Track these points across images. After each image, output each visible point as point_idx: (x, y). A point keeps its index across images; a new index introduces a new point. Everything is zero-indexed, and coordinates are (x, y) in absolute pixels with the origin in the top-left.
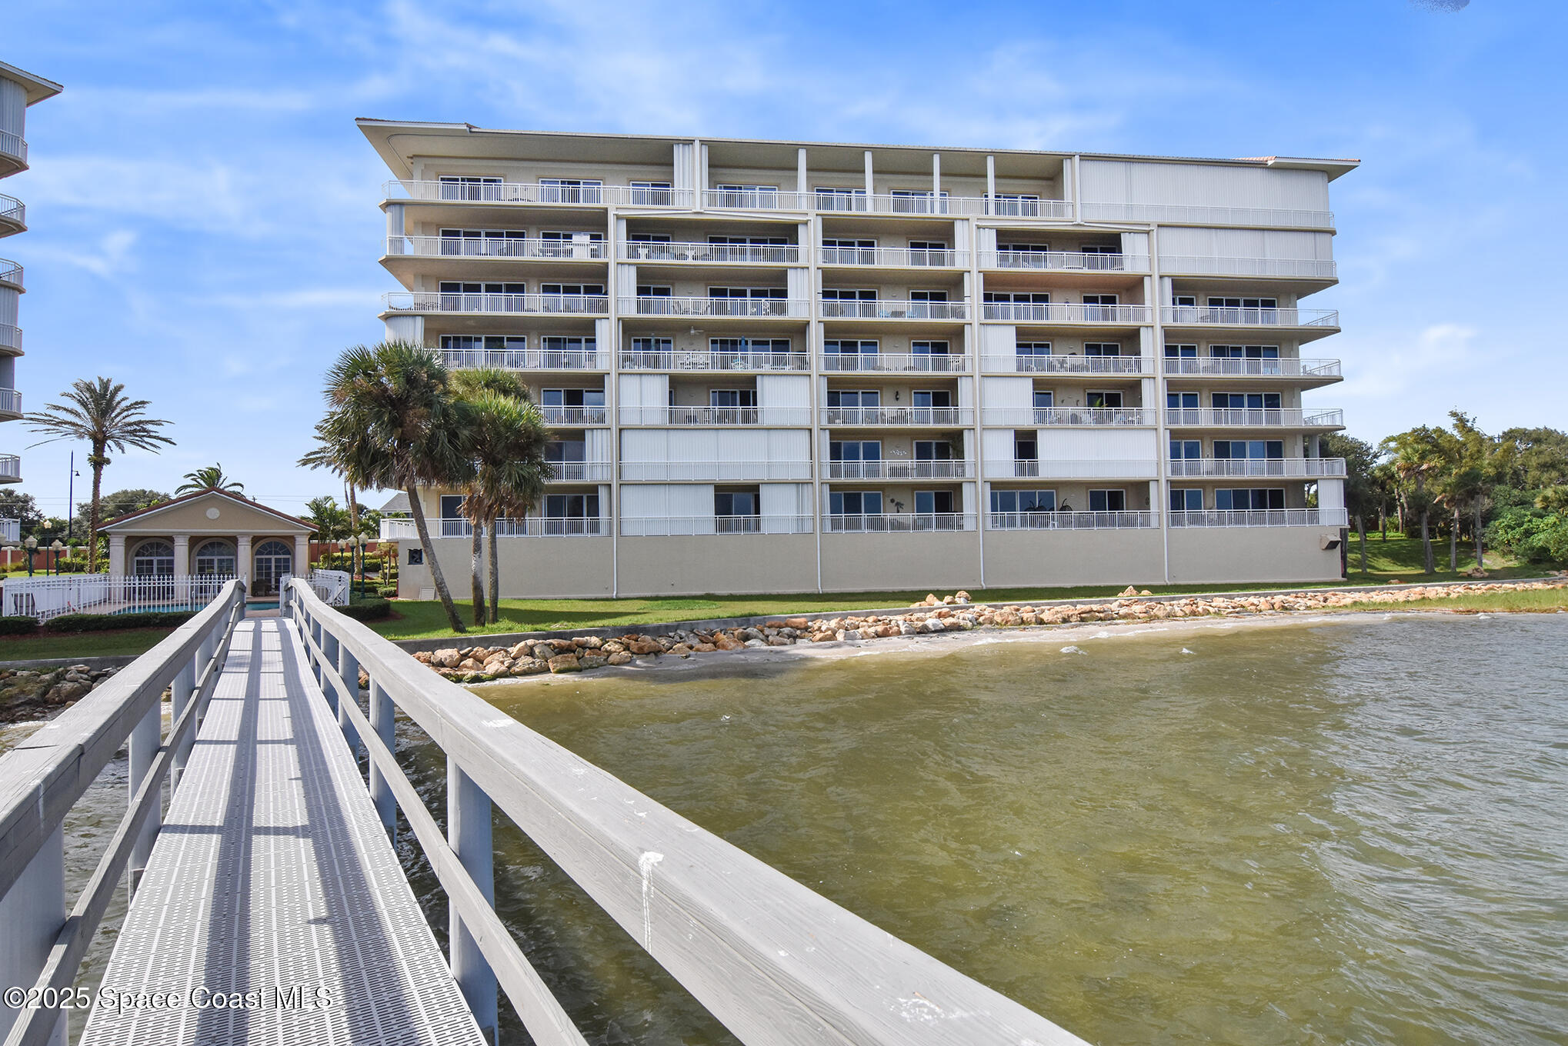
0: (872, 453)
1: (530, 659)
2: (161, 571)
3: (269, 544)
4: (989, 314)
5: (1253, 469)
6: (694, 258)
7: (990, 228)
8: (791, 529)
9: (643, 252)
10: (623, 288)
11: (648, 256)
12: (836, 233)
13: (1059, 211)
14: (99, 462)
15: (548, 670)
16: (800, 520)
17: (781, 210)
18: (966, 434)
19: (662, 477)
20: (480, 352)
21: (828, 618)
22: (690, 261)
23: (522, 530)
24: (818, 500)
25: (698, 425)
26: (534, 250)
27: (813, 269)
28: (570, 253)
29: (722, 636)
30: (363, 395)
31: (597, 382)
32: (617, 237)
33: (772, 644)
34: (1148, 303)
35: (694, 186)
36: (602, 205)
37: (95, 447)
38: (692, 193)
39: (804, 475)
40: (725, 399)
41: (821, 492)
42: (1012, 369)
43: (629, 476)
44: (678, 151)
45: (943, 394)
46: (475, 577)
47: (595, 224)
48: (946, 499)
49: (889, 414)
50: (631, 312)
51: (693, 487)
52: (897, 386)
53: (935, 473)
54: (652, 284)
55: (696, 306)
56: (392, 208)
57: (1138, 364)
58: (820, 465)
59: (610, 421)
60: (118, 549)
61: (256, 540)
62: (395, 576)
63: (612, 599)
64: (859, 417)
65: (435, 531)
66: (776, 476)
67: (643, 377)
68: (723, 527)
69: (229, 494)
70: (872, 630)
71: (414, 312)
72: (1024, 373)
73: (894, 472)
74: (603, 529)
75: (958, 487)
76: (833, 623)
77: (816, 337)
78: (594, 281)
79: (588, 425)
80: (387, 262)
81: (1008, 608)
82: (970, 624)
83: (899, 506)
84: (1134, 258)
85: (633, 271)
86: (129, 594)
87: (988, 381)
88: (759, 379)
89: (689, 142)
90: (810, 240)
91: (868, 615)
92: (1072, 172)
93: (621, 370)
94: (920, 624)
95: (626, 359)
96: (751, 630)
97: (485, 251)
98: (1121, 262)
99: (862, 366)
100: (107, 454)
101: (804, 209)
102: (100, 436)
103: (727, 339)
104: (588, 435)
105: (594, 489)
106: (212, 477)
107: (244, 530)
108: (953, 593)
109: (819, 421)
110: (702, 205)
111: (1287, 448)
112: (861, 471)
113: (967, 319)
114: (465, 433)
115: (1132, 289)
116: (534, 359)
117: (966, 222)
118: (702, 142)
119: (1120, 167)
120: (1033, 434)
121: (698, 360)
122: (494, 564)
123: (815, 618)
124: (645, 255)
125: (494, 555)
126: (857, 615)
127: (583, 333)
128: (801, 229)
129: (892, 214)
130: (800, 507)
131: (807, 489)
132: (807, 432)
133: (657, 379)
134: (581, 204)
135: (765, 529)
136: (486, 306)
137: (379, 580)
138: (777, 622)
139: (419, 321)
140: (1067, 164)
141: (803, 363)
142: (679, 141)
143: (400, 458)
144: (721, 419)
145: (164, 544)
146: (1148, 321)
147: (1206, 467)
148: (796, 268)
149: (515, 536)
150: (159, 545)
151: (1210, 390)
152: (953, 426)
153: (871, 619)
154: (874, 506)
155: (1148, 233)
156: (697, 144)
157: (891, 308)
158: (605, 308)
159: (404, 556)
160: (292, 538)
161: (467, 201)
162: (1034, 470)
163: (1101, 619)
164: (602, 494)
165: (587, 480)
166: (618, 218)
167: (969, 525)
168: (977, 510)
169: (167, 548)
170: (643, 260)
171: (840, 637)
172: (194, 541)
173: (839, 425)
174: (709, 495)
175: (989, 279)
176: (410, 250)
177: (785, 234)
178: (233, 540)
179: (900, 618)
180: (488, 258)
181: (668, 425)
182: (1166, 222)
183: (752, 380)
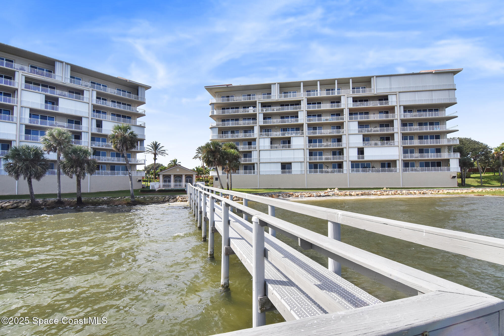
0: (321, 154)
1: (236, 198)
2: (168, 182)
3: (188, 176)
4: (350, 119)
5: (431, 156)
6: (276, 110)
7: (351, 97)
8: (299, 173)
9: (264, 110)
10: (260, 118)
11: (266, 111)
12: (310, 102)
13: (370, 91)
14: (155, 159)
15: (239, 200)
16: (301, 171)
17: (298, 97)
18: (344, 149)
19: (269, 161)
20: (230, 134)
21: (298, 193)
22: (275, 111)
23: (238, 173)
24: (306, 166)
25: (277, 149)
26: (241, 111)
27: (304, 111)
28: (248, 111)
29: (274, 195)
30: (208, 151)
31: (254, 140)
32: (259, 107)
33: (284, 197)
34: (396, 113)
35: (276, 94)
36: (256, 100)
37: (154, 156)
38: (275, 95)
39: (302, 160)
40: (284, 142)
41: (307, 164)
42: (357, 132)
43: (261, 161)
44: (272, 86)
45: (339, 139)
46: (227, 183)
47: (254, 105)
48: (340, 165)
49: (325, 145)
50: (262, 124)
51: (276, 163)
52: (327, 138)
53: (337, 159)
54: (266, 117)
55: (277, 121)
56: (212, 105)
57: (393, 130)
58: (306, 158)
59: (257, 148)
60: (161, 177)
61: (186, 175)
62: (213, 183)
63: (258, 189)
64: (317, 146)
65: (220, 174)
66: (296, 160)
67: (265, 139)
68: (283, 172)
69: (178, 165)
70: (307, 196)
71: (216, 127)
72: (360, 133)
73: (327, 159)
74: (256, 173)
75: (342, 162)
76: (299, 194)
77: (305, 127)
78: (254, 117)
79: (252, 150)
80: (211, 116)
81: (344, 192)
82: (332, 195)
83: (328, 167)
84: (392, 101)
85: (262, 115)
86: (164, 186)
87: (350, 136)
88: (291, 138)
89: (275, 84)
90: (304, 104)
91: (308, 192)
92: (373, 81)
93: (260, 137)
94: (319, 194)
95: (261, 134)
96: (280, 195)
97: (231, 112)
98: (388, 103)
99: (318, 133)
100: (156, 158)
101: (302, 97)
102: (155, 154)
103: (284, 129)
104: (252, 152)
105: (254, 164)
106: (175, 161)
107: (184, 173)
108: (334, 189)
109: (306, 147)
110: (278, 98)
111: (442, 150)
112: (317, 159)
113: (345, 120)
114: (225, 157)
115: (392, 109)
116: (241, 135)
117: (344, 96)
118: (278, 83)
119: (388, 78)
120: (363, 148)
121: (278, 134)
122: (231, 181)
123: (295, 193)
124: (265, 110)
125: (231, 179)
126: (305, 192)
127: (251, 129)
128: (302, 102)
129: (326, 96)
130: (301, 167)
131: (303, 164)
132: (303, 150)
133: (268, 139)
134: (251, 100)
135: (293, 173)
136: (231, 124)
137: (209, 184)
138: (286, 193)
139: (217, 129)
140: (372, 79)
141: (303, 133)
142: (272, 84)
143: (214, 162)
144: (283, 147)
145: (169, 176)
146: (396, 117)
147: (416, 156)
148: (300, 111)
149: (237, 175)
150: (168, 177)
151: (417, 135)
152: (341, 147)
153: (308, 193)
154: (321, 167)
155: (396, 94)
156: (277, 84)
157: (325, 119)
158: (256, 123)
159: (214, 179)
160: (192, 175)
161: (227, 102)
162: (363, 158)
163: (367, 195)
164: (256, 165)
165: (252, 162)
166: (259, 103)
167: (345, 172)
168: (347, 168)
169: (169, 177)
170: (264, 112)
171: (299, 196)
172: (174, 175)
173: (311, 148)
174: (280, 165)
175: (350, 110)
176: (215, 113)
177: (298, 103)
178: (182, 175)
179: (315, 193)
180: (231, 114)
181: (270, 149)
182: (401, 91)
183: (290, 138)
